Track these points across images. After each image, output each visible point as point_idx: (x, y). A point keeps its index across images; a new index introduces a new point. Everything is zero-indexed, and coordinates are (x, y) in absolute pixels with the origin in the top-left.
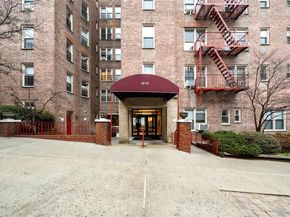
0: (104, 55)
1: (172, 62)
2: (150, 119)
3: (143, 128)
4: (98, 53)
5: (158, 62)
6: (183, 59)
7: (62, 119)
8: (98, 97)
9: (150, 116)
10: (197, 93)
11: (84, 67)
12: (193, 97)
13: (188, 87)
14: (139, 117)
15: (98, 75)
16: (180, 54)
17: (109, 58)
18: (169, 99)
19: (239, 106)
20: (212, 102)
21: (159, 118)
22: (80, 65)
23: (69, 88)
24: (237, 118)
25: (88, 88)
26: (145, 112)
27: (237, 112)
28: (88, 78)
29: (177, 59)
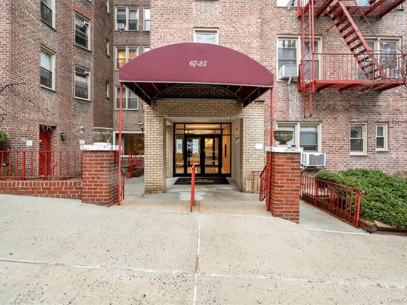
0: (121, 21)
1: (254, 29)
2: (209, 142)
3: (195, 160)
4: (110, 16)
5: (225, 27)
6: (275, 24)
7: (29, 143)
8: (110, 100)
9: (209, 136)
10: (304, 90)
11: (81, 40)
12: (295, 99)
13: (286, 79)
14: (188, 138)
15: (110, 57)
16: (269, 13)
17: (133, 26)
18: (246, 104)
19: (384, 118)
20: (332, 110)
21: (225, 140)
22: (73, 36)
23: (45, 80)
24: (380, 142)
25: (88, 81)
26: (198, 130)
27: (381, 130)
28: (89, 63)
29: (264, 22)
